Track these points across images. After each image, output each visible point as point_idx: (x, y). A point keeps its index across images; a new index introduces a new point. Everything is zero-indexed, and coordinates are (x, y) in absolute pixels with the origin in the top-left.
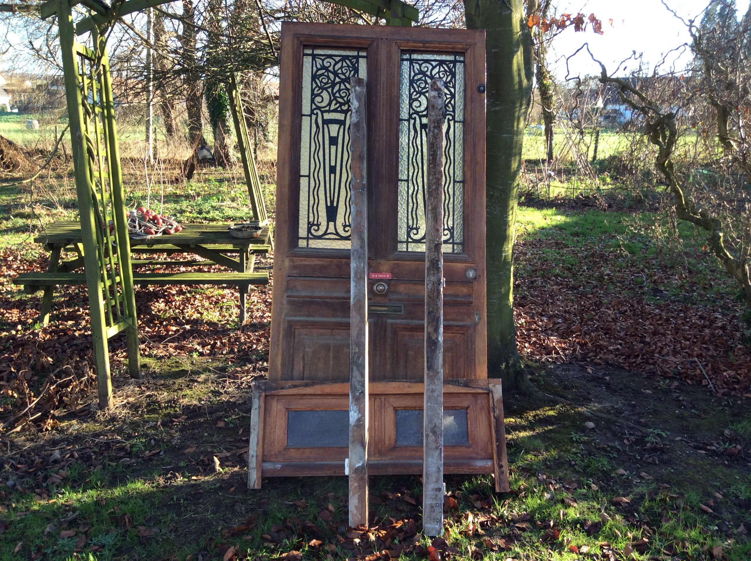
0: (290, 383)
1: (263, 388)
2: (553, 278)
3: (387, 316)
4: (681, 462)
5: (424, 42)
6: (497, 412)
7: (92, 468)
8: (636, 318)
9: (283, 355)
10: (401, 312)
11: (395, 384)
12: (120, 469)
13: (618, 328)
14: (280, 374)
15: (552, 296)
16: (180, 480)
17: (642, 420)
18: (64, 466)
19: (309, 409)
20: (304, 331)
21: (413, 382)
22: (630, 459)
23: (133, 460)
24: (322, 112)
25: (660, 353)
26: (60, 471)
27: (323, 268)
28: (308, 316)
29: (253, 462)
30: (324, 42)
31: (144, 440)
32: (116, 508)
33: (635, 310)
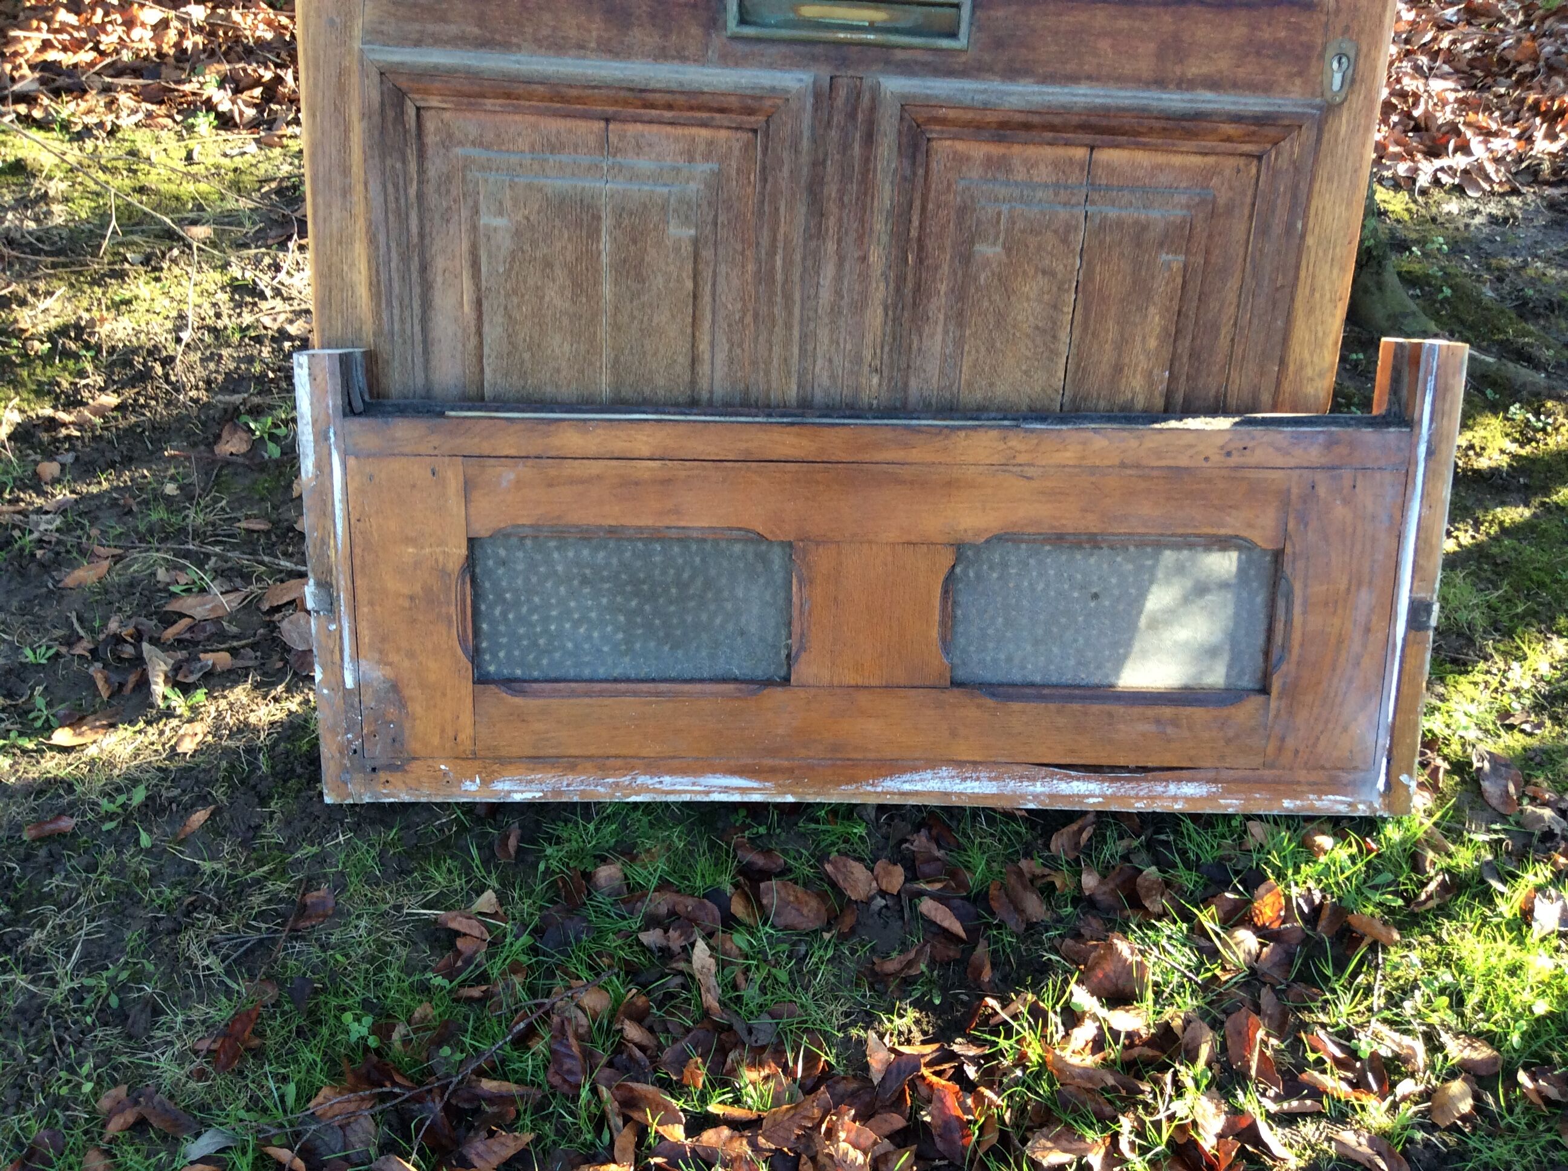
3: (883, 55)
9: (372, 241)
10: (953, 35)
20: (467, 124)
28: (483, 43)
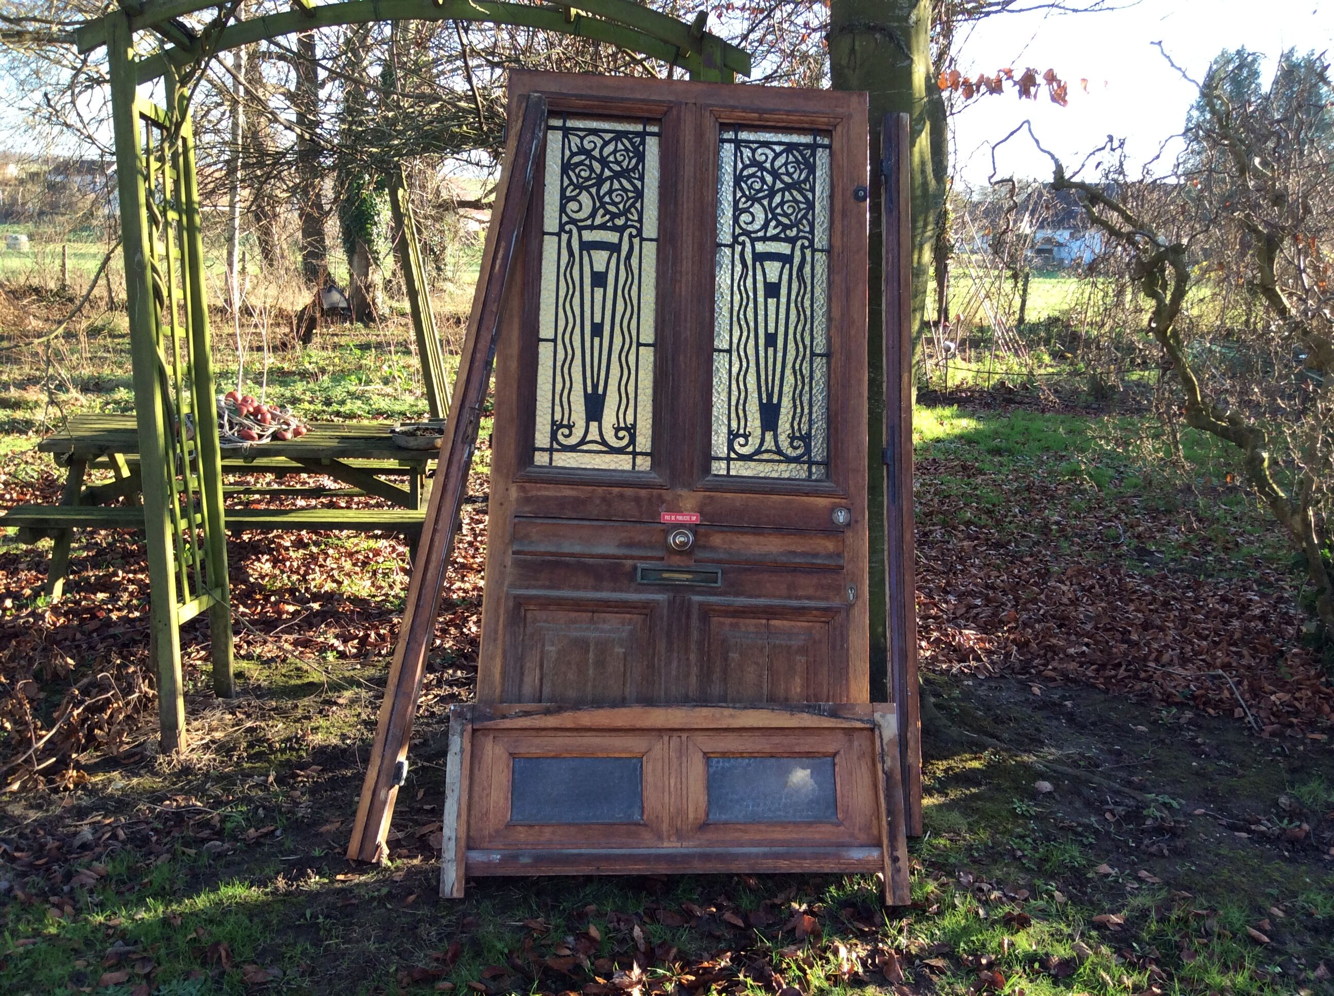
0: (517, 708)
1: (469, 716)
2: (962, 527)
3: (692, 589)
4: (1208, 852)
5: (761, 111)
6: (889, 762)
7: (153, 858)
8: (1111, 599)
9: (504, 657)
10: (716, 582)
11: (705, 711)
12: (205, 860)
13: (1081, 616)
14: (498, 691)
15: (961, 558)
16: (314, 881)
17: (1135, 779)
18: (101, 854)
19: (552, 754)
20: (542, 615)
21: (739, 708)
22: (1118, 847)
23: (226, 846)
24: (580, 229)
25: (1157, 660)
26: (94, 863)
27: (578, 503)
28: (549, 588)
29: (450, 851)
30: (585, 107)
31: (244, 809)
32: (201, 931)
33: (1108, 585)
